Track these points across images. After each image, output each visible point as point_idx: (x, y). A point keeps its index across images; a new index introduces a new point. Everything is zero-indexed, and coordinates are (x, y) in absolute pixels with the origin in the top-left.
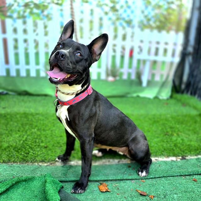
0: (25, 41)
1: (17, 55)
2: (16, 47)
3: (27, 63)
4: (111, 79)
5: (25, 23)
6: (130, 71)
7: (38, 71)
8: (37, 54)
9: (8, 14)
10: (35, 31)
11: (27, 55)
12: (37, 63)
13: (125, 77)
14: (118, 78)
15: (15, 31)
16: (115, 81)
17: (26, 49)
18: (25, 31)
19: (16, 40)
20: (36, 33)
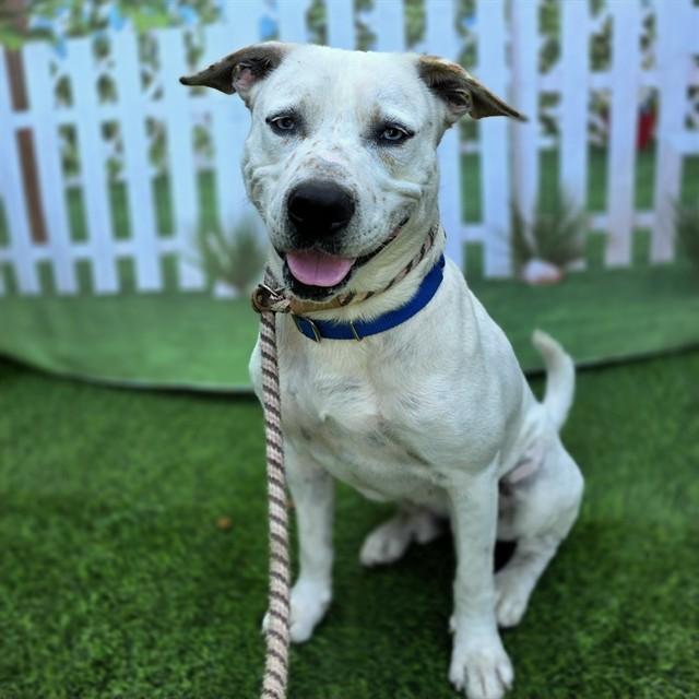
0: (109, 131)
1: (74, 196)
2: (70, 165)
3: (122, 229)
4: (538, 270)
5: (102, 50)
6: (647, 219)
7: (169, 265)
8: (162, 185)
9: (34, 21)
10: (146, 80)
11: (118, 193)
12: (165, 227)
13: (618, 255)
14: (579, 265)
15: (64, 91)
16: (566, 279)
17: (114, 167)
18: (105, 87)
19: (69, 133)
20: (152, 89)
